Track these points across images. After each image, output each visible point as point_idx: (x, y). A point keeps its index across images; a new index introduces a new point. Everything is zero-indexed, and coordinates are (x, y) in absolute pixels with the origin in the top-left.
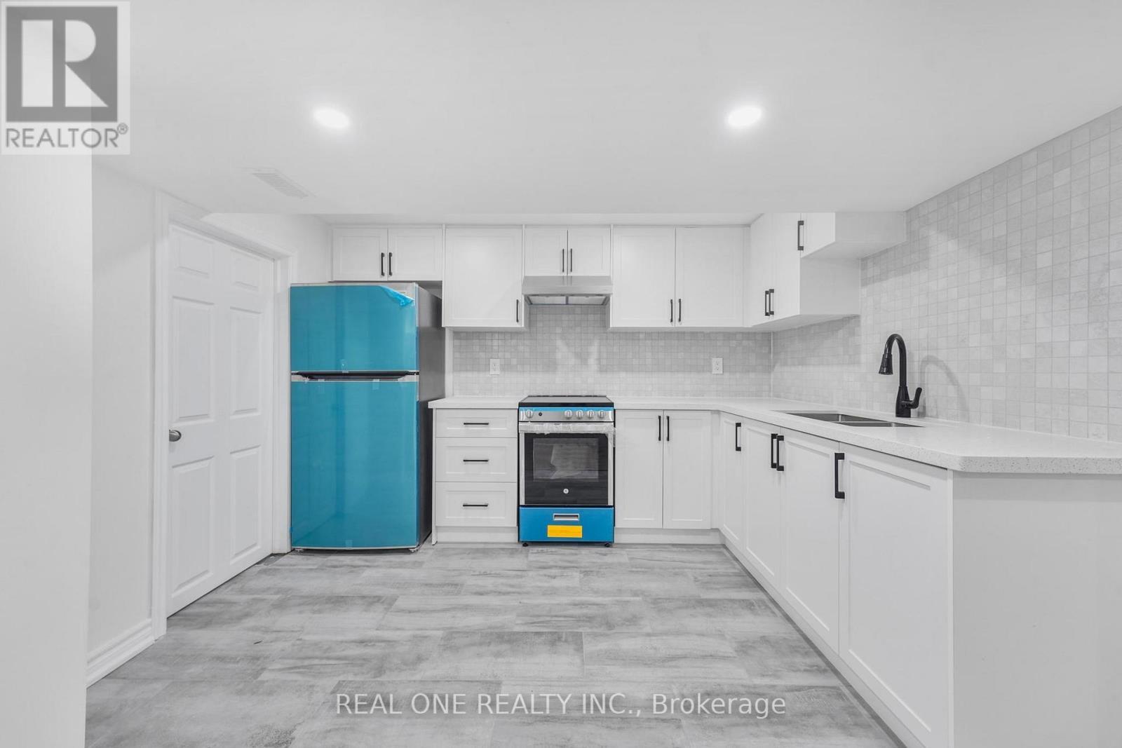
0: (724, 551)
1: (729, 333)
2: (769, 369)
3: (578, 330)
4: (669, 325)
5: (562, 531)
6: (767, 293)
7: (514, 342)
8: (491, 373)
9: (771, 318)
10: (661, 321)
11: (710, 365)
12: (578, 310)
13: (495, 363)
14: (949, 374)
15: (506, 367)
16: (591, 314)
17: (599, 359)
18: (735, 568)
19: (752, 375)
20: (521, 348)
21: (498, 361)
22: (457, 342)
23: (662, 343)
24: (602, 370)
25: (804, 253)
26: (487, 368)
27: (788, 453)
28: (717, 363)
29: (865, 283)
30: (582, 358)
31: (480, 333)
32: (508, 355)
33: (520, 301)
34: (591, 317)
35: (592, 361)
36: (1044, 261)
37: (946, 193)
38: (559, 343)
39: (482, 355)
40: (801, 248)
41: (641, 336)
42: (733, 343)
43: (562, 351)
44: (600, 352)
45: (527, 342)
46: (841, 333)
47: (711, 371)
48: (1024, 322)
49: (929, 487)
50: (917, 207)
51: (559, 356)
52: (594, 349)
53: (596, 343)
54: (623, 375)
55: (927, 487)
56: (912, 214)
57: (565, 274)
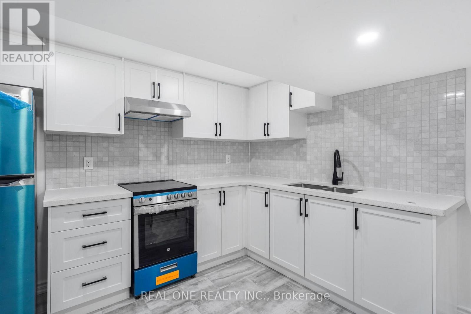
0: (248, 258)
1: (233, 142)
2: (249, 160)
3: (154, 137)
4: (214, 137)
5: (166, 278)
6: (265, 124)
7: (105, 144)
8: (84, 169)
9: (267, 137)
10: (210, 135)
11: (225, 159)
12: (154, 124)
13: (89, 161)
14: (354, 166)
15: (98, 164)
16: (162, 127)
17: (168, 157)
18: (262, 267)
19: (242, 164)
20: (112, 149)
21: (91, 159)
22: (49, 144)
23: (203, 147)
24: (170, 163)
25: (291, 109)
26: (81, 164)
27: (311, 207)
28: (228, 157)
29: (309, 124)
30: (157, 156)
31: (73, 136)
32: (100, 154)
33: (121, 115)
34: (162, 129)
35: (163, 158)
36: (396, 126)
37: (353, 93)
38: (141, 146)
39: (76, 154)
40: (291, 106)
41: (192, 142)
42: (235, 147)
43: (144, 152)
44: (168, 152)
45: (117, 145)
46: (295, 146)
47: (226, 162)
48: (388, 148)
49: (420, 223)
50: (338, 96)
51: (141, 154)
52: (164, 150)
53: (166, 146)
54: (182, 166)
55: (419, 223)
56: (335, 99)
57: (154, 99)
